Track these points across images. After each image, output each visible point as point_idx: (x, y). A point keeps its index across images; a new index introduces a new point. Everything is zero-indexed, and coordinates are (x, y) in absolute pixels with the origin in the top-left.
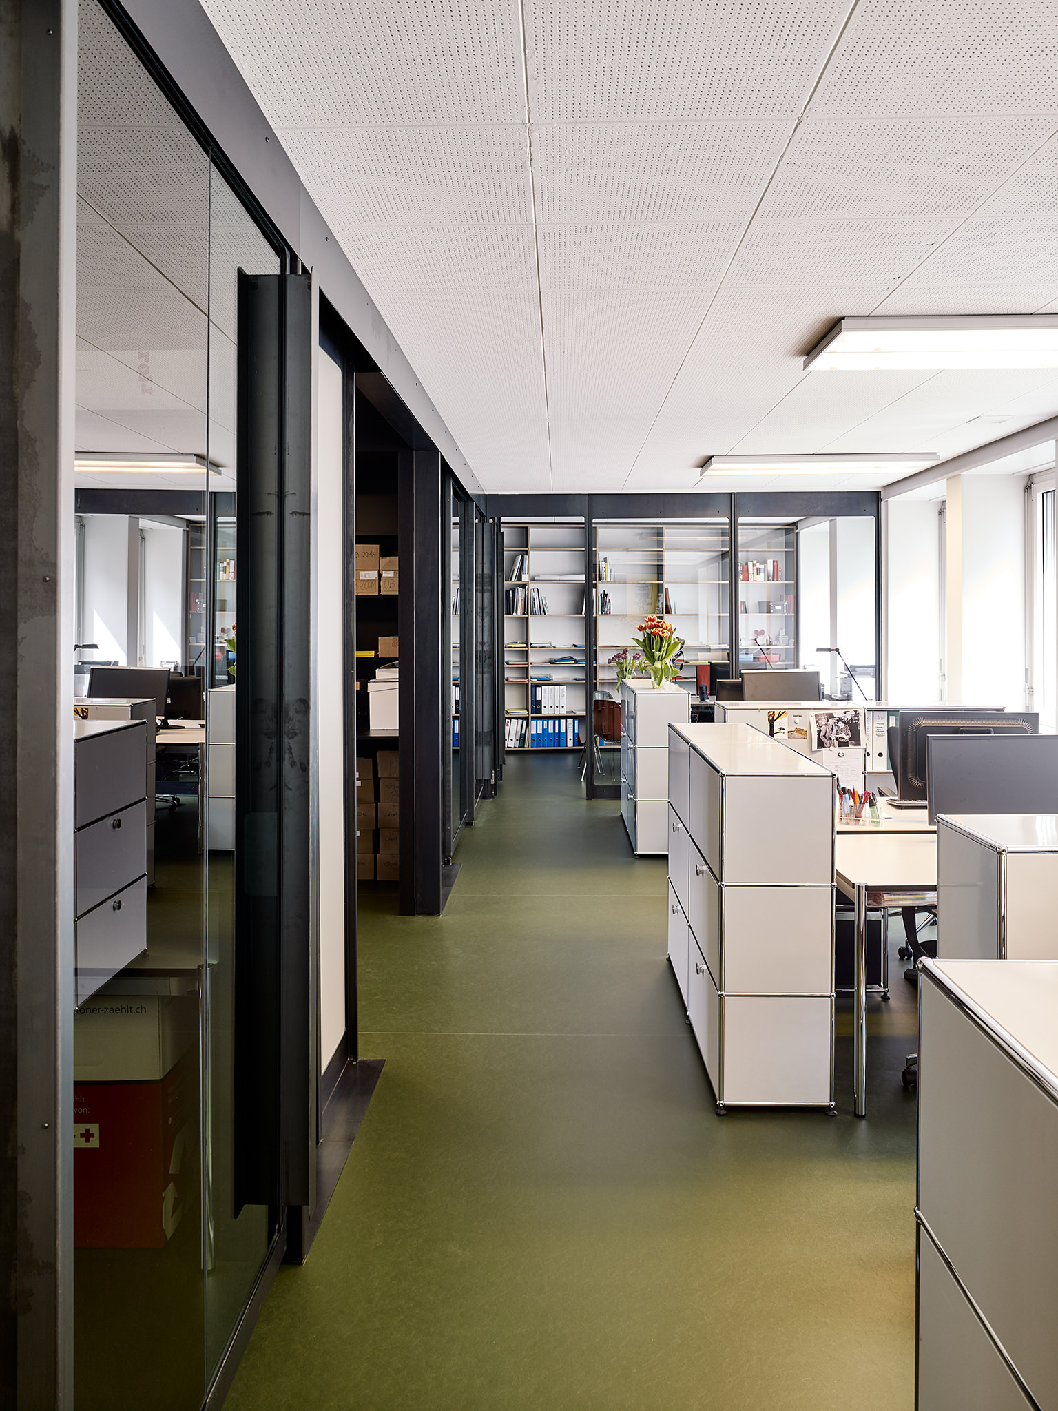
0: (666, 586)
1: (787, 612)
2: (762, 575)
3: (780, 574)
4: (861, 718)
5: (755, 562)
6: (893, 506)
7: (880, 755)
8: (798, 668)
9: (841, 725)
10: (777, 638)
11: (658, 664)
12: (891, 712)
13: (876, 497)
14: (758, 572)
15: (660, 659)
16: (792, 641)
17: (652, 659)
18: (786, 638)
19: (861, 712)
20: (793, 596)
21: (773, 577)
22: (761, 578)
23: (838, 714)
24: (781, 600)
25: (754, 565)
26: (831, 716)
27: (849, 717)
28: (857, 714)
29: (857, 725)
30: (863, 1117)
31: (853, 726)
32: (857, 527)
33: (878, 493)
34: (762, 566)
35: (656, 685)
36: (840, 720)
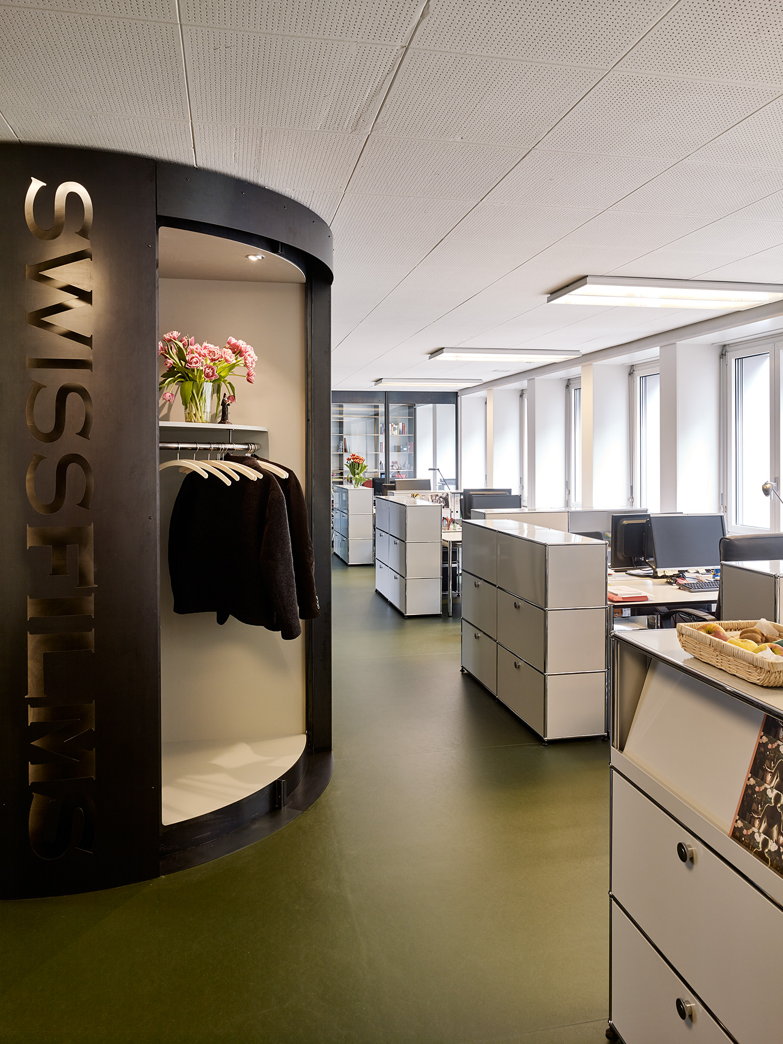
0: (344, 437)
1: (410, 451)
2: (396, 431)
3: (406, 430)
4: (449, 496)
5: (393, 424)
6: (463, 400)
7: (457, 512)
8: (415, 478)
9: (441, 499)
10: (404, 466)
11: (357, 476)
12: (461, 494)
13: (456, 394)
14: (395, 429)
15: (358, 474)
16: (412, 467)
17: (354, 474)
18: (409, 465)
19: (449, 494)
20: (412, 443)
21: (401, 432)
22: (396, 433)
23: (440, 495)
24: (407, 445)
25: (392, 426)
26: (437, 495)
27: (444, 496)
28: (448, 495)
29: (448, 499)
30: (451, 616)
31: (446, 500)
32: (446, 410)
33: (457, 393)
34: (396, 426)
35: (356, 486)
36: (441, 497)
